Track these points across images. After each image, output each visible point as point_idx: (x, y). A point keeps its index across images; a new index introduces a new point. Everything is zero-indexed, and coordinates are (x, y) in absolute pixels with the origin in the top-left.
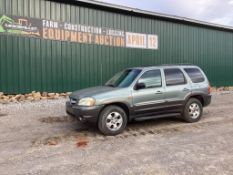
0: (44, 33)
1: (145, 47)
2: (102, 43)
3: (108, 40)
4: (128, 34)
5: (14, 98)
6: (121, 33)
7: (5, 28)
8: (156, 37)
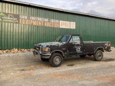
0: (20, 21)
1: (69, 28)
2: (48, 26)
3: (51, 24)
4: (60, 21)
5: (4, 52)
6: (57, 21)
7: (2, 19)
8: (75, 23)
